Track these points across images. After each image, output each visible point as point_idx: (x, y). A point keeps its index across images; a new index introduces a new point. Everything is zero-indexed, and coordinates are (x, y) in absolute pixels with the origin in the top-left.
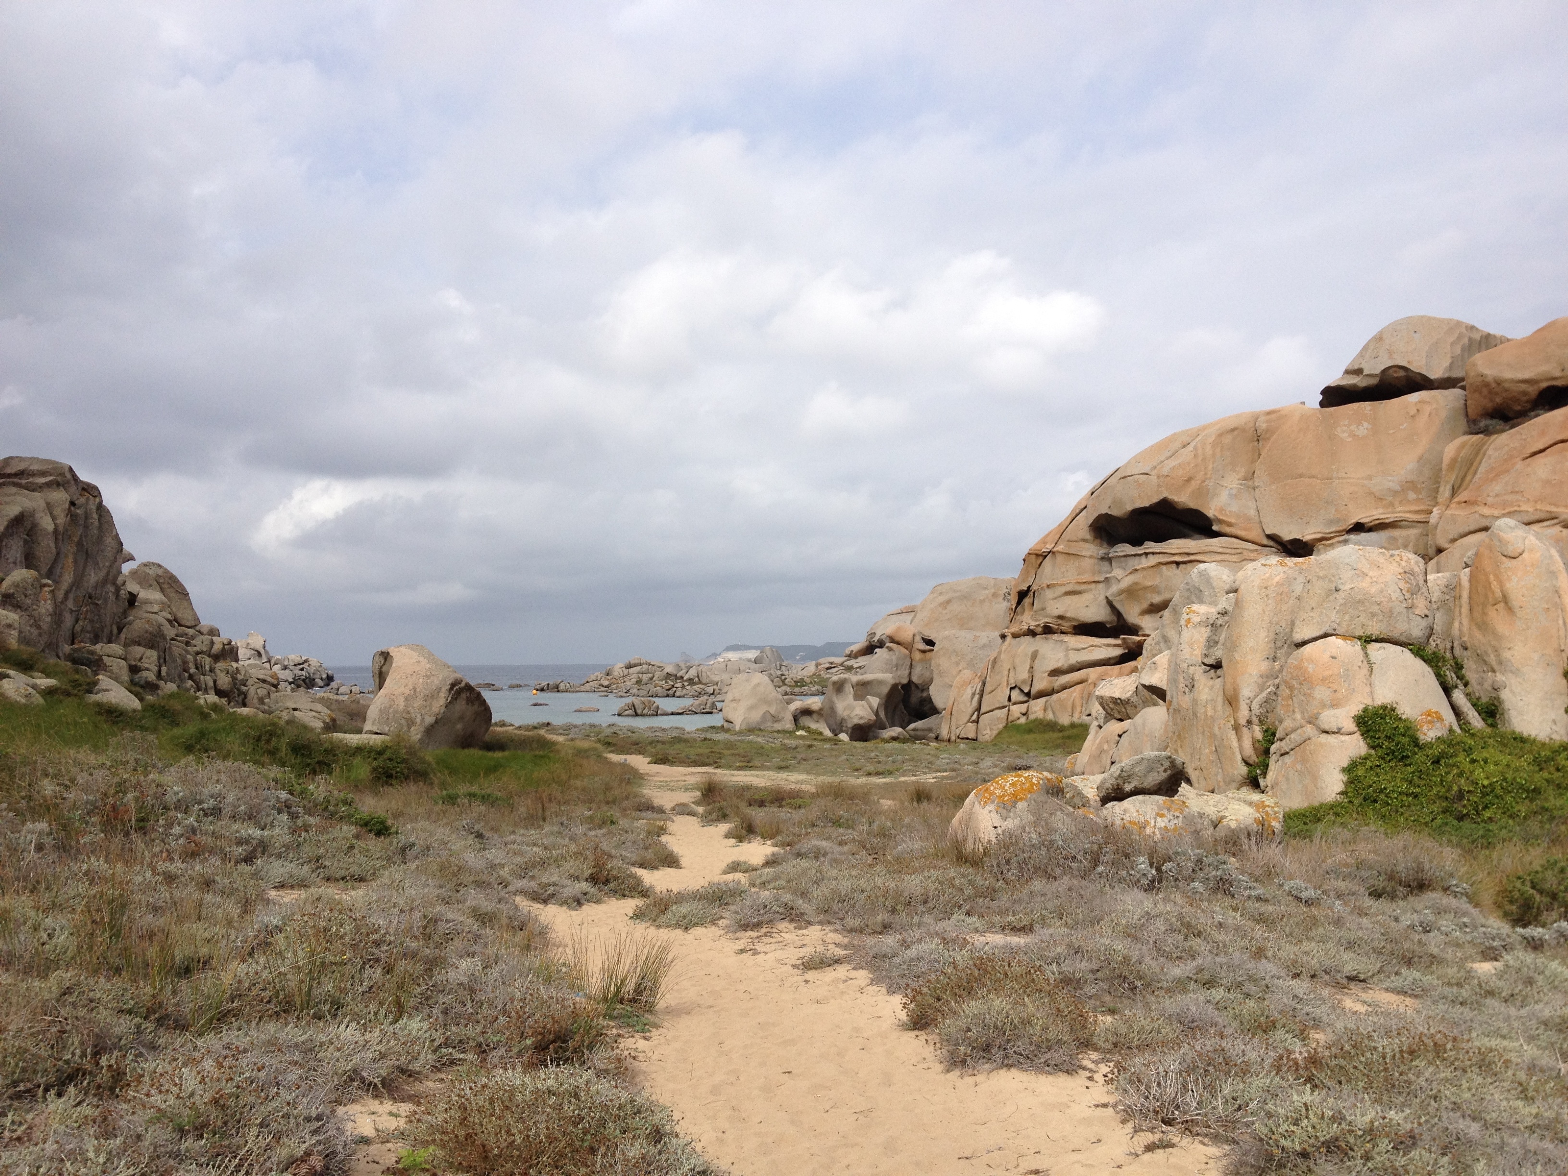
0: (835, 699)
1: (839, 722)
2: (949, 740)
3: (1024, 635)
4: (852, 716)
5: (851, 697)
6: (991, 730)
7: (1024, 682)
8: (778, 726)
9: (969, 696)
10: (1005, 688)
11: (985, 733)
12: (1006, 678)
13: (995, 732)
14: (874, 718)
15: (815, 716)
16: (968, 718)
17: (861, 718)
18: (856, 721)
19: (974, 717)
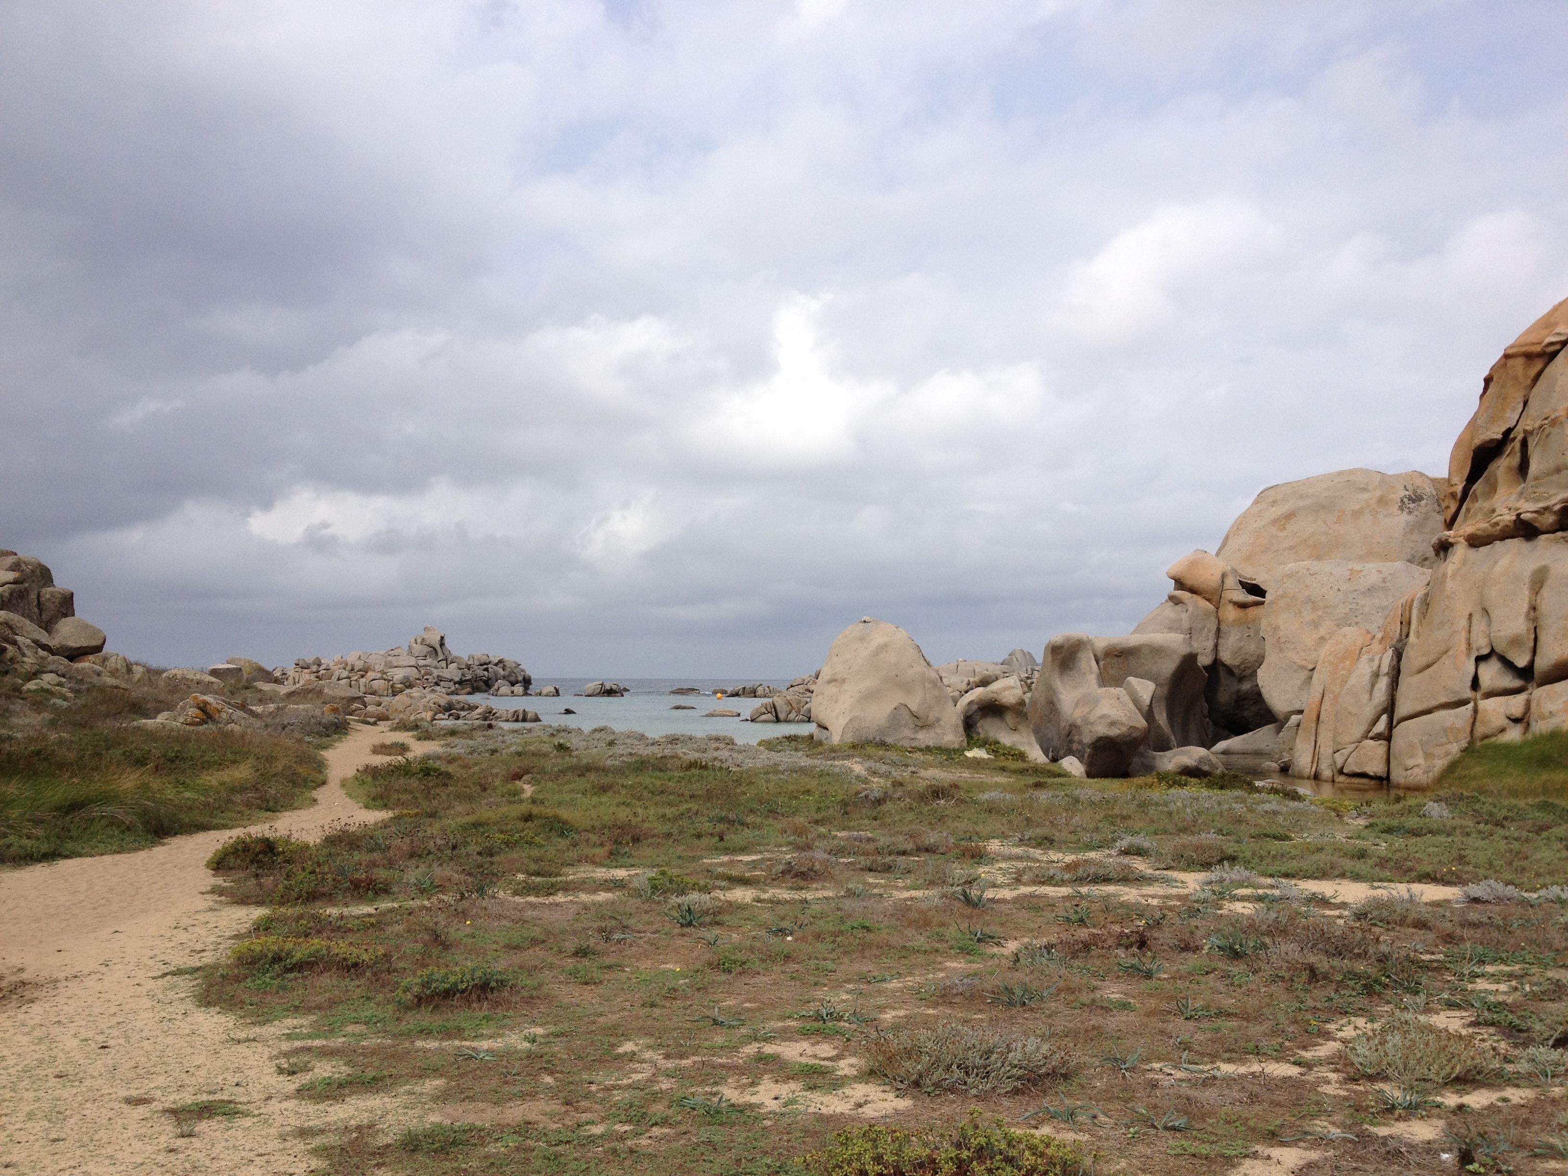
0: (1057, 683)
1: (1064, 733)
2: (1316, 777)
3: (1505, 535)
4: (1092, 718)
5: (1092, 679)
6: (1428, 756)
7: (1516, 642)
8: (925, 738)
9: (1366, 679)
10: (1463, 657)
11: (1410, 762)
12: (1464, 635)
13: (1440, 764)
14: (1142, 723)
15: (1010, 718)
16: (1363, 728)
17: (1113, 724)
18: (1102, 730)
19: (1381, 726)
